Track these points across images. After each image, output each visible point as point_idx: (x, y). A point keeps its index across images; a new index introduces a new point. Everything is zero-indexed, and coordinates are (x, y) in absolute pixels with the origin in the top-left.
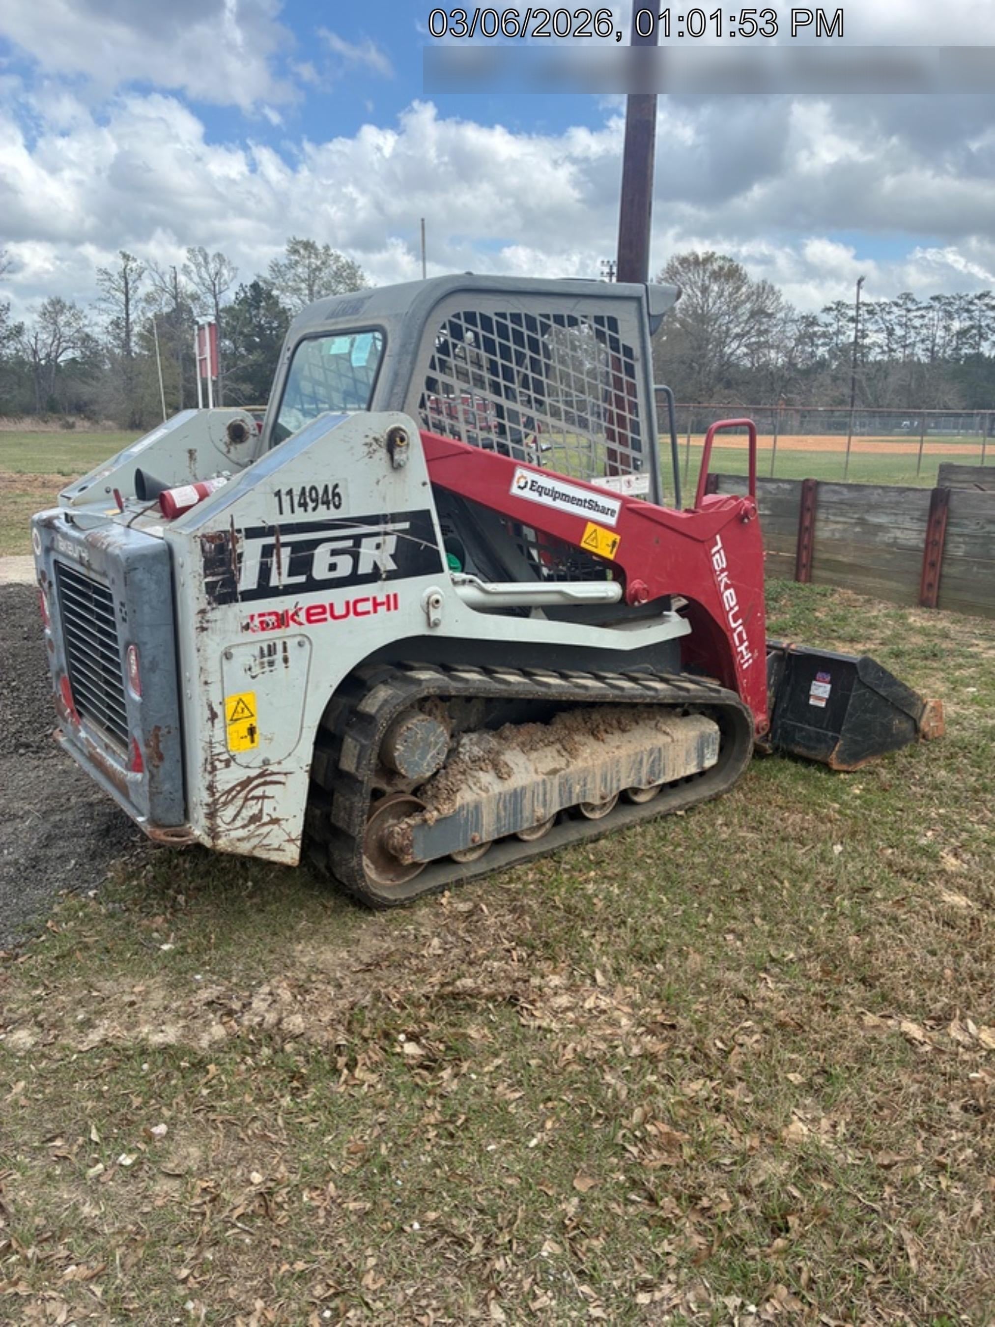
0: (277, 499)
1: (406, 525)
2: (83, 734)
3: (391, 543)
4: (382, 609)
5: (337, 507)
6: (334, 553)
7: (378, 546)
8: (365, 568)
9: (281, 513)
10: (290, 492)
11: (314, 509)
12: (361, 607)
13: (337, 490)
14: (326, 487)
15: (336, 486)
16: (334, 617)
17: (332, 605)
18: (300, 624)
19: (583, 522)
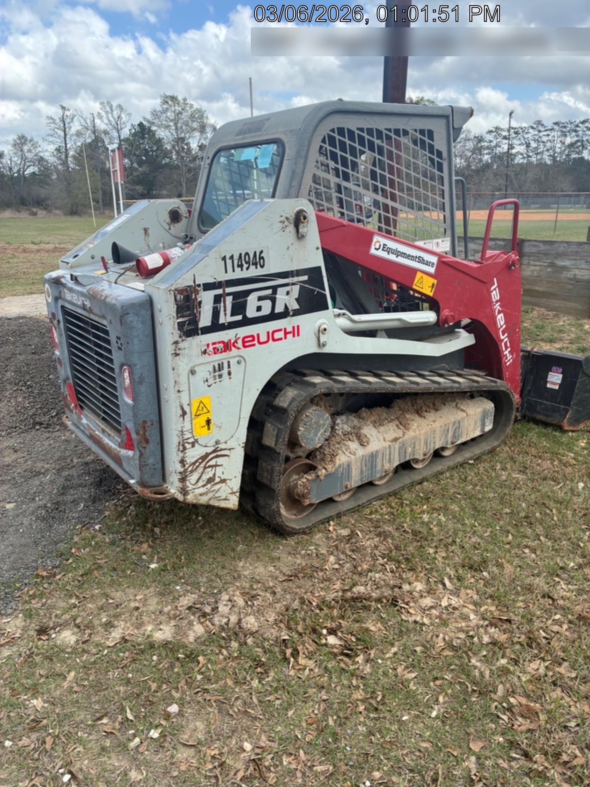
0: (223, 262)
1: (305, 278)
2: (84, 421)
3: (296, 290)
4: (289, 336)
5: (262, 267)
6: (260, 299)
7: (288, 293)
8: (279, 309)
9: (226, 272)
10: (232, 257)
11: (247, 269)
12: (277, 335)
13: (262, 255)
14: (255, 253)
15: (261, 252)
16: (260, 343)
17: (258, 335)
18: (239, 348)
19: (414, 271)
